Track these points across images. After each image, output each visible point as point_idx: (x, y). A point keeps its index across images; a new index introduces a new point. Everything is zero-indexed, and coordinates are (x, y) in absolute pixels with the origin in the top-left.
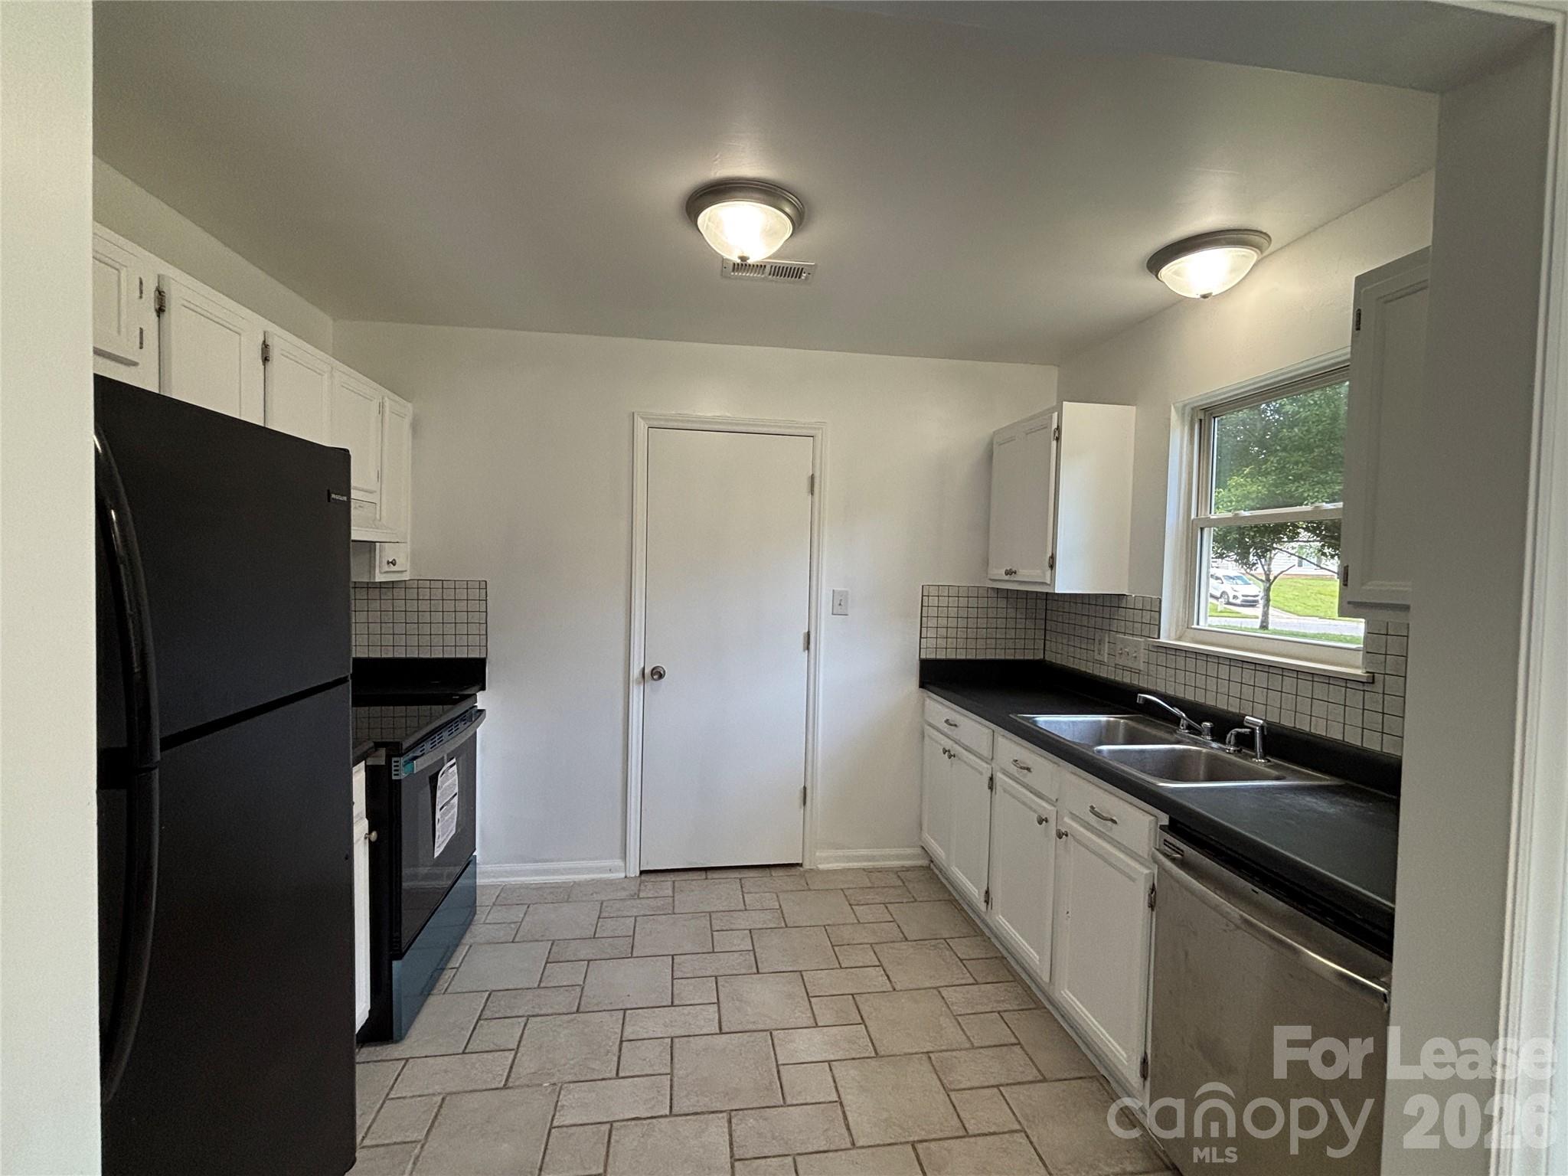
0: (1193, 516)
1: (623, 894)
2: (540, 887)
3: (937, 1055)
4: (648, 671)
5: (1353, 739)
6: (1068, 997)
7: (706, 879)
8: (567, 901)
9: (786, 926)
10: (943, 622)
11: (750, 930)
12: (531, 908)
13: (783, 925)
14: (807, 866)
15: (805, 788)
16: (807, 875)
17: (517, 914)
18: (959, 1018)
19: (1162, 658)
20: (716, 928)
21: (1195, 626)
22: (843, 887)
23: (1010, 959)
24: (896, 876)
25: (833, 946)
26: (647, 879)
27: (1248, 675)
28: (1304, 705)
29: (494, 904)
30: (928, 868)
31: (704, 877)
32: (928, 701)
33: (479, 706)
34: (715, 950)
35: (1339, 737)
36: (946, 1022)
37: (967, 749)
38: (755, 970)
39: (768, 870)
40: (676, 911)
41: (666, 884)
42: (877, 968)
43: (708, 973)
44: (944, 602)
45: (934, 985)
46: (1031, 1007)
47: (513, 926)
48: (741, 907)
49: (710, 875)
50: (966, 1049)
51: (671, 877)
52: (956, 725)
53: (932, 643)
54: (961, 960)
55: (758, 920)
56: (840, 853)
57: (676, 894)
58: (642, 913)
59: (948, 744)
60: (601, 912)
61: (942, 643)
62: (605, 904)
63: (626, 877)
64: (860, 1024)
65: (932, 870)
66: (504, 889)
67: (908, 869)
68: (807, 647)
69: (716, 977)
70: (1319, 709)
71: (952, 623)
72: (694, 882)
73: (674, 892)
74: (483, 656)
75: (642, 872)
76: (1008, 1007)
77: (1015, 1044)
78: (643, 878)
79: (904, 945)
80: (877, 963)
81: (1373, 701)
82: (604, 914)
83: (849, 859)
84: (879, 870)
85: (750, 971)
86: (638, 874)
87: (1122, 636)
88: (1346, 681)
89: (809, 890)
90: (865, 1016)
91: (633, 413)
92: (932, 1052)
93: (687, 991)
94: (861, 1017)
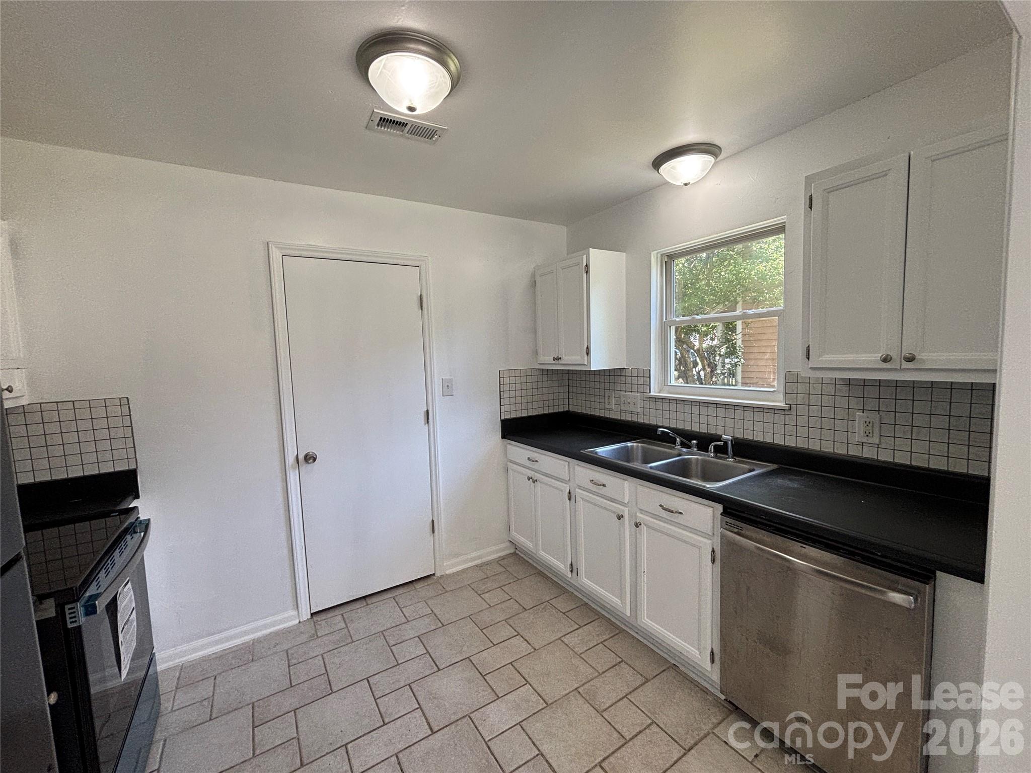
0: (664, 320)
1: (304, 638)
2: (220, 657)
3: (582, 688)
4: (301, 457)
5: (779, 441)
6: (648, 622)
7: (367, 605)
8: (253, 661)
9: (443, 625)
10: (513, 394)
11: (418, 637)
12: (218, 679)
13: (441, 625)
14: (438, 574)
15: (433, 521)
16: (441, 581)
17: (205, 690)
18: (582, 656)
19: (653, 405)
20: (392, 643)
21: (669, 384)
22: (468, 583)
23: (590, 603)
24: (498, 566)
25: (481, 630)
26: (319, 619)
27: (712, 411)
28: (749, 425)
29: (177, 688)
30: (514, 554)
31: (365, 604)
32: (509, 446)
33: (143, 517)
34: (400, 662)
35: (771, 441)
36: (576, 661)
37: (546, 475)
38: (436, 669)
39: (411, 587)
40: (354, 639)
41: (336, 619)
42: (518, 637)
43: (403, 684)
44: (512, 380)
45: (557, 638)
46: (616, 632)
47: (205, 703)
48: (404, 620)
49: (369, 601)
50: (596, 677)
51: (338, 612)
52: (537, 461)
53: (507, 408)
54: (564, 613)
55: (422, 626)
56: (459, 559)
57: (348, 625)
58: (327, 649)
59: (530, 473)
60: (288, 661)
61: (513, 407)
62: (290, 652)
63: (300, 622)
64: (526, 684)
65: (518, 554)
66: (182, 668)
67: (503, 558)
68: (428, 421)
69: (409, 685)
70: (758, 426)
71: (518, 393)
72: (359, 610)
73: (346, 624)
74: (133, 467)
75: (312, 615)
76: (605, 637)
77: (621, 662)
78: (315, 618)
79: (526, 614)
80: (516, 634)
81: (790, 420)
82: (293, 661)
83: (465, 561)
84: (487, 563)
85: (433, 671)
86: (309, 617)
87: (624, 393)
88: (774, 410)
89: (446, 592)
90: (526, 676)
91: (268, 243)
92: (578, 687)
93: (392, 706)
94: (524, 678)
